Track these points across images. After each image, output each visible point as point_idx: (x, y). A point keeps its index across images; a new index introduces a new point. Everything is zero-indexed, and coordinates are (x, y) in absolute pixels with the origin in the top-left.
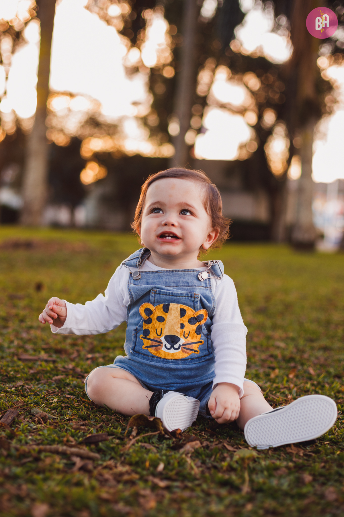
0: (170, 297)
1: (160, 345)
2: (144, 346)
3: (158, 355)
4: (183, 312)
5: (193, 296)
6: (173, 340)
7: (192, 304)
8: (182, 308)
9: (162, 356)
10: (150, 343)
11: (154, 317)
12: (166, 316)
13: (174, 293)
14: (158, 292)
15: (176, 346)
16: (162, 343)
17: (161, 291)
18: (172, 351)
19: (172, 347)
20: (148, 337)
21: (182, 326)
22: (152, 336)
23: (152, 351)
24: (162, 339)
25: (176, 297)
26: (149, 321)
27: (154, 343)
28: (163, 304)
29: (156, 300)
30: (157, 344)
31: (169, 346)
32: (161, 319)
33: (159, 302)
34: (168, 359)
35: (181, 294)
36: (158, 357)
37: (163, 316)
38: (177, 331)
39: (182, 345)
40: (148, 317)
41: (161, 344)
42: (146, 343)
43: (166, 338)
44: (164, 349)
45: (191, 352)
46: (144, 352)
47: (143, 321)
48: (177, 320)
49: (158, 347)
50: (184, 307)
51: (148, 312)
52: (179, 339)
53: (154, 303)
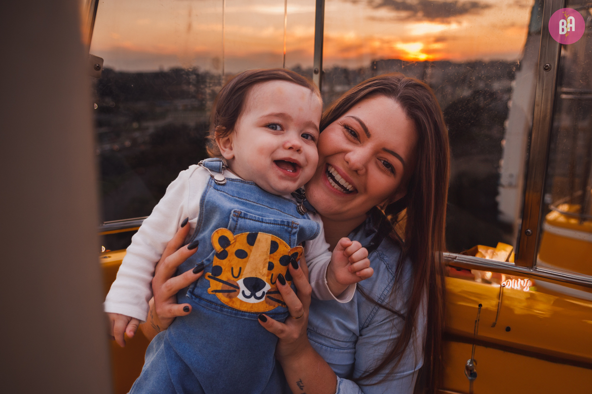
0: (260, 223)
1: (235, 291)
2: (210, 290)
3: (230, 304)
4: (274, 246)
5: (290, 225)
6: (254, 285)
7: (287, 236)
8: (273, 240)
9: (237, 306)
10: (220, 286)
11: (231, 250)
12: (251, 251)
13: (265, 220)
14: (243, 215)
15: (259, 294)
16: (238, 288)
17: (247, 215)
18: (252, 300)
19: (253, 294)
20: (219, 277)
21: (271, 267)
22: (225, 276)
23: (223, 298)
24: (240, 282)
25: (267, 225)
26: (223, 255)
27: (227, 287)
28: (248, 233)
29: (238, 226)
30: (232, 288)
31: (248, 293)
32: (242, 254)
33: (242, 230)
34: (245, 312)
35: (274, 220)
36: (230, 308)
37: (247, 250)
38: (262, 273)
39: (267, 293)
40: (222, 249)
41: (237, 290)
42: (214, 285)
43: (247, 282)
44: (240, 296)
45: (277, 305)
46: (209, 298)
47: (213, 254)
48: (265, 257)
49: (232, 294)
50: (278, 240)
51: (224, 241)
52: (264, 285)
53: (234, 230)
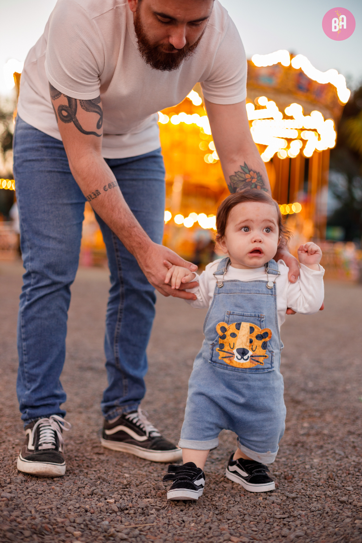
0: (242, 317)
1: (232, 356)
2: (220, 358)
3: (231, 364)
4: (252, 329)
5: (260, 316)
6: (243, 352)
7: (259, 323)
8: (251, 326)
9: (234, 365)
10: (225, 355)
11: (228, 333)
12: (239, 333)
13: (245, 314)
14: (232, 313)
15: (245, 357)
16: (234, 355)
17: (234, 313)
18: (242, 361)
19: (242, 358)
20: (223, 350)
21: (251, 341)
22: (226, 348)
23: (227, 361)
24: (235, 351)
25: (246, 317)
26: (223, 337)
27: (228, 355)
28: (236, 323)
29: (230, 320)
30: (231, 355)
31: (239, 357)
32: (233, 335)
33: (233, 322)
34: (239, 368)
35: (250, 315)
36: (231, 366)
37: (236, 333)
38: (246, 346)
39: (250, 357)
40: (223, 334)
41: (233, 356)
42: (222, 354)
43: (238, 350)
44: (235, 359)
45: (257, 363)
46: (220, 362)
47: (218, 337)
48: (247, 336)
49: (231, 358)
50: (253, 325)
51: (224, 329)
52: (248, 352)
53: (228, 322)
